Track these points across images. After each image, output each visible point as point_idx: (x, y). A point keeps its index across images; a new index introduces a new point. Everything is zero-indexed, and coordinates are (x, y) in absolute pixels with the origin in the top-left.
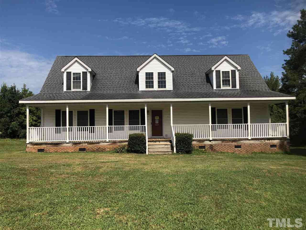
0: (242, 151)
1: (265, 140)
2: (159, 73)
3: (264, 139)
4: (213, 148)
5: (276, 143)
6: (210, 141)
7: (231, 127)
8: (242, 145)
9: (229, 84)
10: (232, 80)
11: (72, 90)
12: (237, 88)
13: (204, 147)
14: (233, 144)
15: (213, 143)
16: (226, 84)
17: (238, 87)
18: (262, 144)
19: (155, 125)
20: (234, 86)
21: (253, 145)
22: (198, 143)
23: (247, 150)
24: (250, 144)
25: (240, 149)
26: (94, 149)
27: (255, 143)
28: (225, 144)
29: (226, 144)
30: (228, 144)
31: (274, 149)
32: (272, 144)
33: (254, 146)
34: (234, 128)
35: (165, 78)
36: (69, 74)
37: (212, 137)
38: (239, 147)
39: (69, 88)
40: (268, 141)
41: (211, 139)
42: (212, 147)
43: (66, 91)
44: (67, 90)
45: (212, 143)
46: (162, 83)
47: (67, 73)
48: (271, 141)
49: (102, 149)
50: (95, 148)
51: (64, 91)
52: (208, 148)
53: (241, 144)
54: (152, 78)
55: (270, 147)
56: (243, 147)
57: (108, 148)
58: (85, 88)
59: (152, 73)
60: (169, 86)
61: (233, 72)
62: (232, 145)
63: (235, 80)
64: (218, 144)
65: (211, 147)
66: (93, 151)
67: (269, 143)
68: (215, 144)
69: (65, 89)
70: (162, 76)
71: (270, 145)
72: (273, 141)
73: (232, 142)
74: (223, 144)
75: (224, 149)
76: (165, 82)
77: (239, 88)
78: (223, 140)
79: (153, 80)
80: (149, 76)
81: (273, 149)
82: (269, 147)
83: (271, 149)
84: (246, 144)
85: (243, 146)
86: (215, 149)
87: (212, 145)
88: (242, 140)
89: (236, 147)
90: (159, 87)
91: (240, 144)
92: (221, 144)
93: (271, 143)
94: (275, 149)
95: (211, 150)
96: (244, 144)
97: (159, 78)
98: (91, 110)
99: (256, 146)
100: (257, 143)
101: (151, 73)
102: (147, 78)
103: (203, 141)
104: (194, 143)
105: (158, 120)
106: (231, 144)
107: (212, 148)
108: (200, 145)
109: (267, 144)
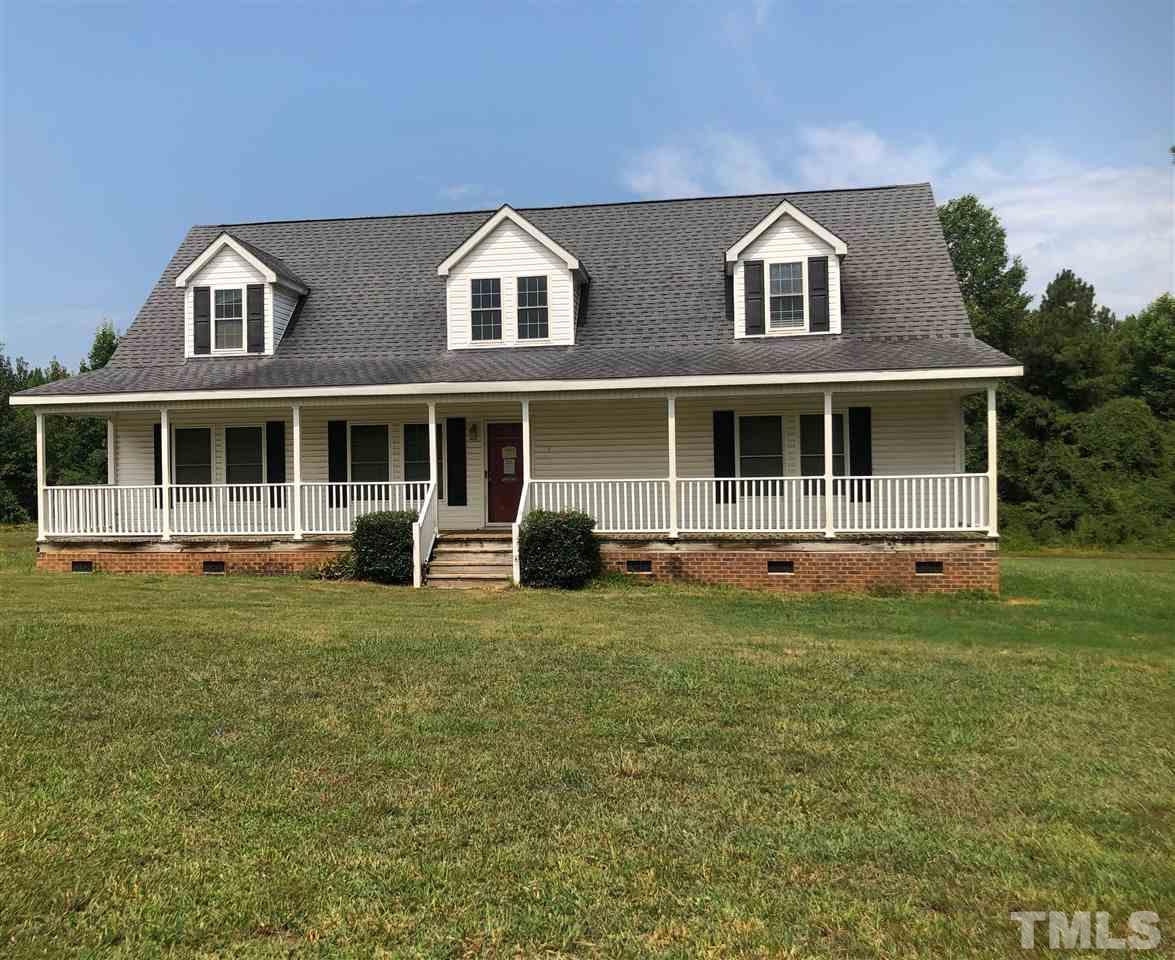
0: (796, 585)
1: (894, 541)
2: (522, 282)
3: (892, 539)
4: (681, 567)
5: (941, 555)
6: (671, 542)
7: (794, 486)
8: (798, 560)
9: (801, 315)
10: (811, 296)
11: (215, 352)
12: (831, 332)
13: (646, 565)
14: (760, 555)
15: (684, 548)
16: (787, 316)
17: (836, 324)
18: (882, 557)
19: (504, 480)
20: (820, 321)
21: (843, 560)
22: (624, 549)
23: (818, 581)
24: (834, 557)
25: (792, 576)
26: (252, 565)
27: (854, 555)
28: (727, 554)
29: (735, 555)
30: (741, 554)
31: (932, 577)
32: (923, 559)
33: (849, 566)
34: (806, 493)
35: (544, 299)
36: (202, 293)
37: (680, 527)
38: (788, 566)
39: (202, 346)
40: (908, 548)
41: (673, 535)
42: (677, 564)
43: (192, 355)
44: (195, 353)
45: (677, 549)
46: (534, 319)
47: (197, 290)
48: (918, 547)
49: (280, 564)
50: (258, 561)
51: (186, 356)
52: (661, 567)
53: (795, 555)
54: (497, 302)
55: (914, 571)
56: (801, 567)
57: (299, 564)
58: (257, 344)
59: (497, 282)
60: (562, 328)
61: (818, 266)
62: (757, 557)
63: (826, 297)
64: (702, 555)
65: (675, 565)
66: (251, 572)
67: (912, 555)
68: (689, 554)
69: (189, 350)
70: (533, 290)
71: (914, 563)
72: (928, 547)
73: (757, 548)
74: (721, 555)
75: (726, 572)
76: (544, 313)
77: (843, 329)
78: (719, 541)
79: (499, 306)
80: (486, 293)
81: (926, 577)
82: (912, 568)
83: (919, 577)
84: (814, 555)
85: (801, 564)
86: (691, 574)
87: (678, 559)
88: (798, 541)
89: (773, 566)
90: (522, 334)
91: (788, 555)
92: (714, 554)
93: (919, 555)
94: (938, 579)
95: (675, 576)
96: (808, 555)
97: (521, 300)
98: (270, 425)
99: (854, 564)
100: (860, 555)
101: (493, 280)
102: (475, 302)
103: (646, 541)
104: (608, 548)
105: (513, 461)
106: (754, 555)
107: (675, 568)
108: (633, 558)
109: (903, 560)
